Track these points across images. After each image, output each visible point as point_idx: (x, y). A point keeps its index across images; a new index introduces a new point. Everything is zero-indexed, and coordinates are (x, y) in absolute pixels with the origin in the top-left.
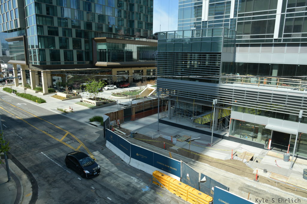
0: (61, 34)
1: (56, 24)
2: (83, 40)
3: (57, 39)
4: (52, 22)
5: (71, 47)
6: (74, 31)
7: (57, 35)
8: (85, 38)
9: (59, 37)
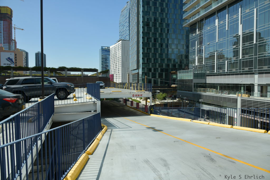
0: (153, 71)
1: (151, 66)
2: (164, 73)
3: (151, 73)
4: (149, 66)
5: (157, 77)
6: (159, 69)
7: (151, 71)
8: (165, 72)
9: (152, 73)
